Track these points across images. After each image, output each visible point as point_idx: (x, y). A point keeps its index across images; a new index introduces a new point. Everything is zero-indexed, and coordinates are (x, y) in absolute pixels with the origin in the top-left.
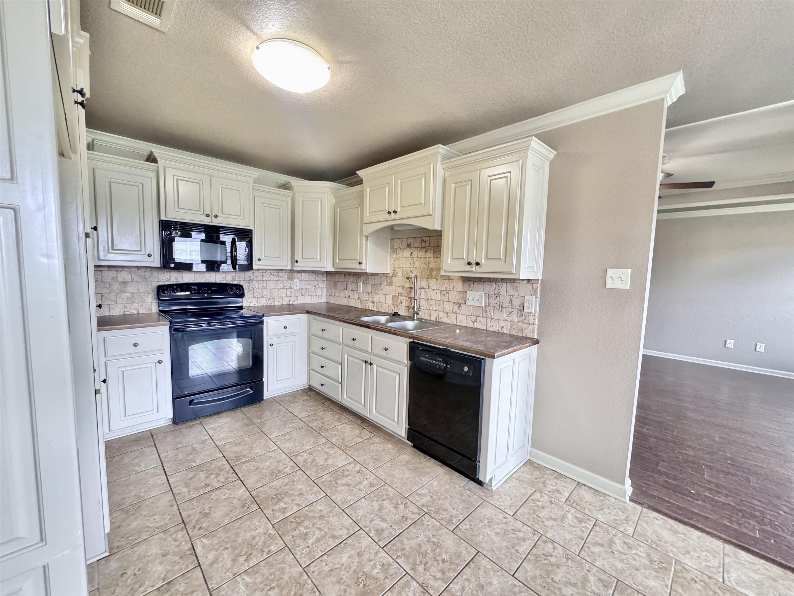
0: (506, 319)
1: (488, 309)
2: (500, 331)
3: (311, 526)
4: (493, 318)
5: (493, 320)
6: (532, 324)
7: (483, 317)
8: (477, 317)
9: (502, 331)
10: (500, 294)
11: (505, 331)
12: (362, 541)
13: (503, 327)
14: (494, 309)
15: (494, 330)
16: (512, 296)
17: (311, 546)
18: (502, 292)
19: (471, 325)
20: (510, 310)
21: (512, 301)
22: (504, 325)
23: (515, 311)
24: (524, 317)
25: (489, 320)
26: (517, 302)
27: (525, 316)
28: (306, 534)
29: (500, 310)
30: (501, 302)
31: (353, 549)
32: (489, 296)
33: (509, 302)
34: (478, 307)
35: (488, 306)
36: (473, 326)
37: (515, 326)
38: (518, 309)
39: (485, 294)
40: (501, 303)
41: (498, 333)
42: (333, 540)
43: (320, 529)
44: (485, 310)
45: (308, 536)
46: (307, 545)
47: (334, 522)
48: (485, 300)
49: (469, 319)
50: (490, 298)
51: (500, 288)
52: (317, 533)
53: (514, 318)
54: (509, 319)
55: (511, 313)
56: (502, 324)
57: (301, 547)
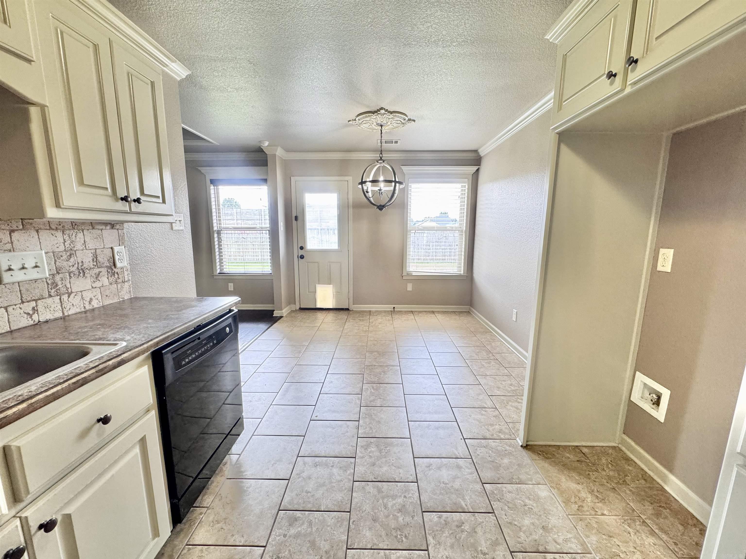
0: (94, 285)
1: (58, 278)
2: (88, 307)
3: (391, 516)
4: (72, 292)
5: (72, 295)
6: (127, 282)
7: (50, 296)
8: (36, 300)
9: (91, 307)
10: (75, 249)
11: (95, 304)
12: (363, 471)
13: (91, 299)
14: (70, 277)
15: (78, 310)
16: (96, 249)
17: (403, 495)
18: (79, 246)
19: (25, 322)
20: (97, 270)
21: (96, 258)
22: (91, 296)
23: (104, 271)
24: (116, 276)
25: (65, 297)
26: (104, 258)
27: (117, 273)
28: (400, 511)
29: (81, 275)
30: (80, 261)
31: (374, 470)
32: (56, 256)
33: (93, 260)
34: (36, 281)
35: (58, 273)
36: (32, 323)
37: (108, 293)
38: (107, 267)
39: (46, 253)
40: (80, 264)
41: (85, 312)
42: (383, 487)
43: (386, 507)
44: (53, 283)
45: (400, 507)
46: (405, 499)
47: (368, 504)
48: (49, 264)
49: (15, 312)
50: (59, 258)
51: (73, 239)
52: (390, 504)
53: (104, 280)
54: (98, 284)
55: (99, 274)
56: (88, 295)
57: (411, 501)
